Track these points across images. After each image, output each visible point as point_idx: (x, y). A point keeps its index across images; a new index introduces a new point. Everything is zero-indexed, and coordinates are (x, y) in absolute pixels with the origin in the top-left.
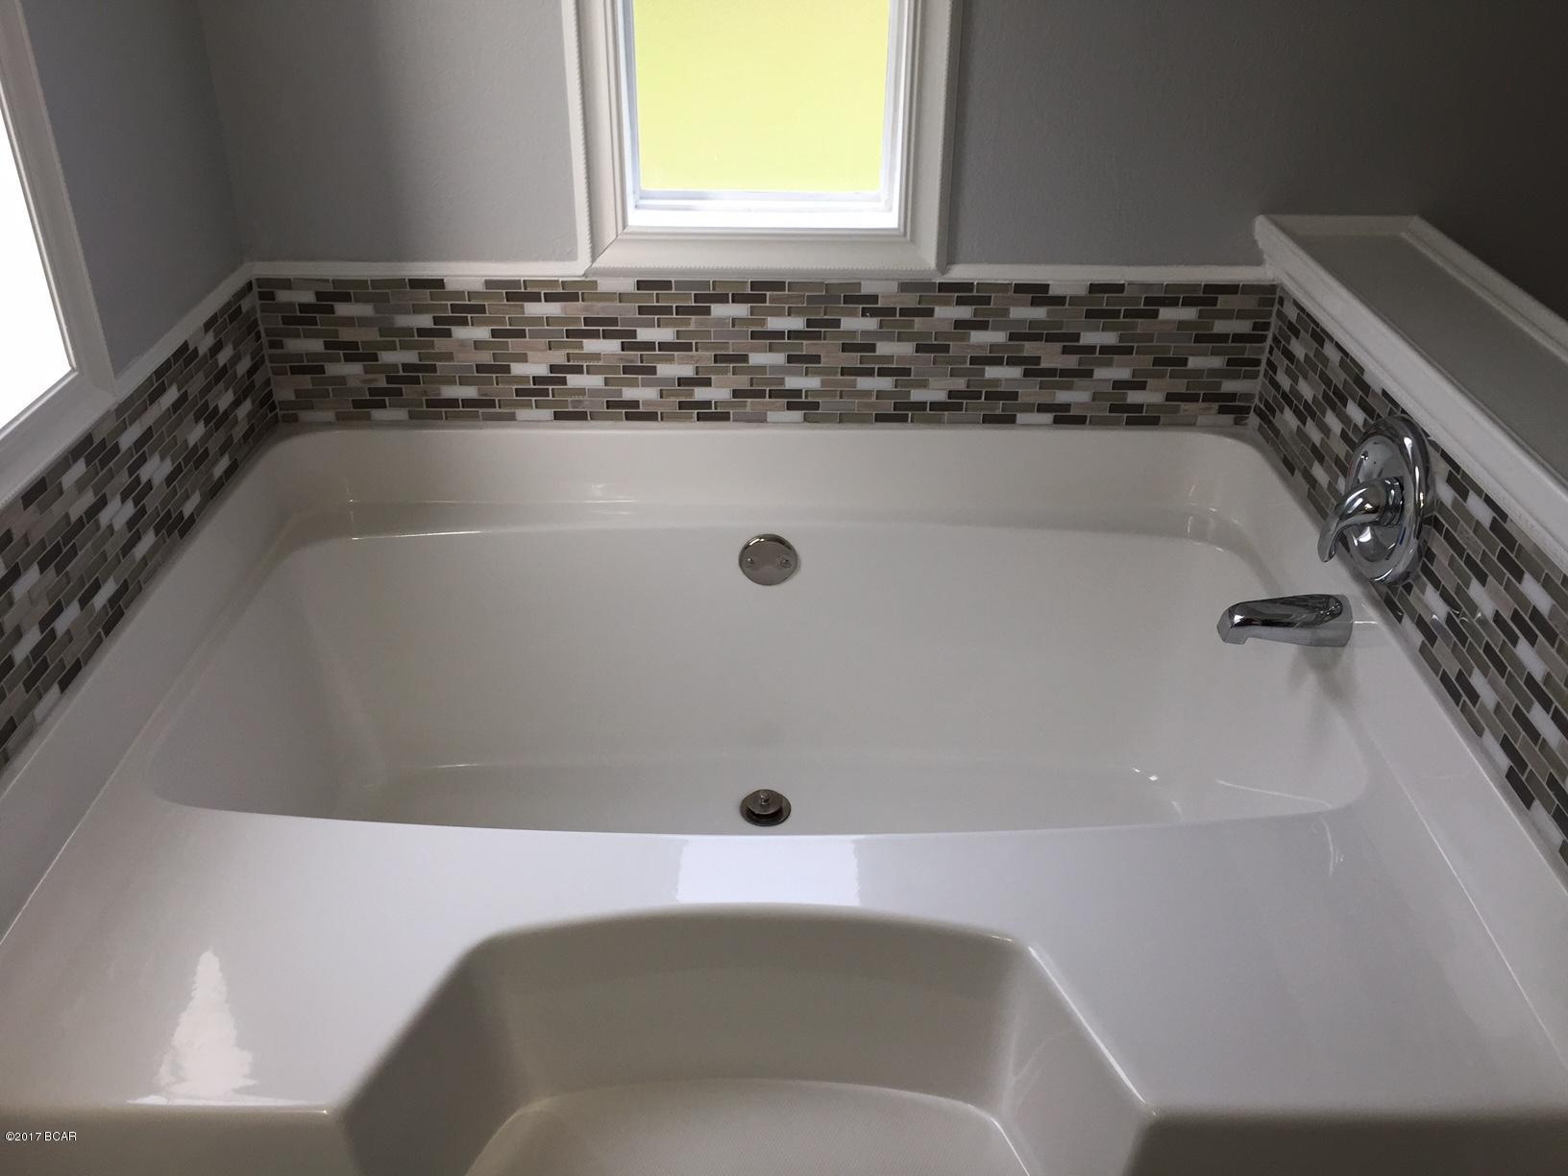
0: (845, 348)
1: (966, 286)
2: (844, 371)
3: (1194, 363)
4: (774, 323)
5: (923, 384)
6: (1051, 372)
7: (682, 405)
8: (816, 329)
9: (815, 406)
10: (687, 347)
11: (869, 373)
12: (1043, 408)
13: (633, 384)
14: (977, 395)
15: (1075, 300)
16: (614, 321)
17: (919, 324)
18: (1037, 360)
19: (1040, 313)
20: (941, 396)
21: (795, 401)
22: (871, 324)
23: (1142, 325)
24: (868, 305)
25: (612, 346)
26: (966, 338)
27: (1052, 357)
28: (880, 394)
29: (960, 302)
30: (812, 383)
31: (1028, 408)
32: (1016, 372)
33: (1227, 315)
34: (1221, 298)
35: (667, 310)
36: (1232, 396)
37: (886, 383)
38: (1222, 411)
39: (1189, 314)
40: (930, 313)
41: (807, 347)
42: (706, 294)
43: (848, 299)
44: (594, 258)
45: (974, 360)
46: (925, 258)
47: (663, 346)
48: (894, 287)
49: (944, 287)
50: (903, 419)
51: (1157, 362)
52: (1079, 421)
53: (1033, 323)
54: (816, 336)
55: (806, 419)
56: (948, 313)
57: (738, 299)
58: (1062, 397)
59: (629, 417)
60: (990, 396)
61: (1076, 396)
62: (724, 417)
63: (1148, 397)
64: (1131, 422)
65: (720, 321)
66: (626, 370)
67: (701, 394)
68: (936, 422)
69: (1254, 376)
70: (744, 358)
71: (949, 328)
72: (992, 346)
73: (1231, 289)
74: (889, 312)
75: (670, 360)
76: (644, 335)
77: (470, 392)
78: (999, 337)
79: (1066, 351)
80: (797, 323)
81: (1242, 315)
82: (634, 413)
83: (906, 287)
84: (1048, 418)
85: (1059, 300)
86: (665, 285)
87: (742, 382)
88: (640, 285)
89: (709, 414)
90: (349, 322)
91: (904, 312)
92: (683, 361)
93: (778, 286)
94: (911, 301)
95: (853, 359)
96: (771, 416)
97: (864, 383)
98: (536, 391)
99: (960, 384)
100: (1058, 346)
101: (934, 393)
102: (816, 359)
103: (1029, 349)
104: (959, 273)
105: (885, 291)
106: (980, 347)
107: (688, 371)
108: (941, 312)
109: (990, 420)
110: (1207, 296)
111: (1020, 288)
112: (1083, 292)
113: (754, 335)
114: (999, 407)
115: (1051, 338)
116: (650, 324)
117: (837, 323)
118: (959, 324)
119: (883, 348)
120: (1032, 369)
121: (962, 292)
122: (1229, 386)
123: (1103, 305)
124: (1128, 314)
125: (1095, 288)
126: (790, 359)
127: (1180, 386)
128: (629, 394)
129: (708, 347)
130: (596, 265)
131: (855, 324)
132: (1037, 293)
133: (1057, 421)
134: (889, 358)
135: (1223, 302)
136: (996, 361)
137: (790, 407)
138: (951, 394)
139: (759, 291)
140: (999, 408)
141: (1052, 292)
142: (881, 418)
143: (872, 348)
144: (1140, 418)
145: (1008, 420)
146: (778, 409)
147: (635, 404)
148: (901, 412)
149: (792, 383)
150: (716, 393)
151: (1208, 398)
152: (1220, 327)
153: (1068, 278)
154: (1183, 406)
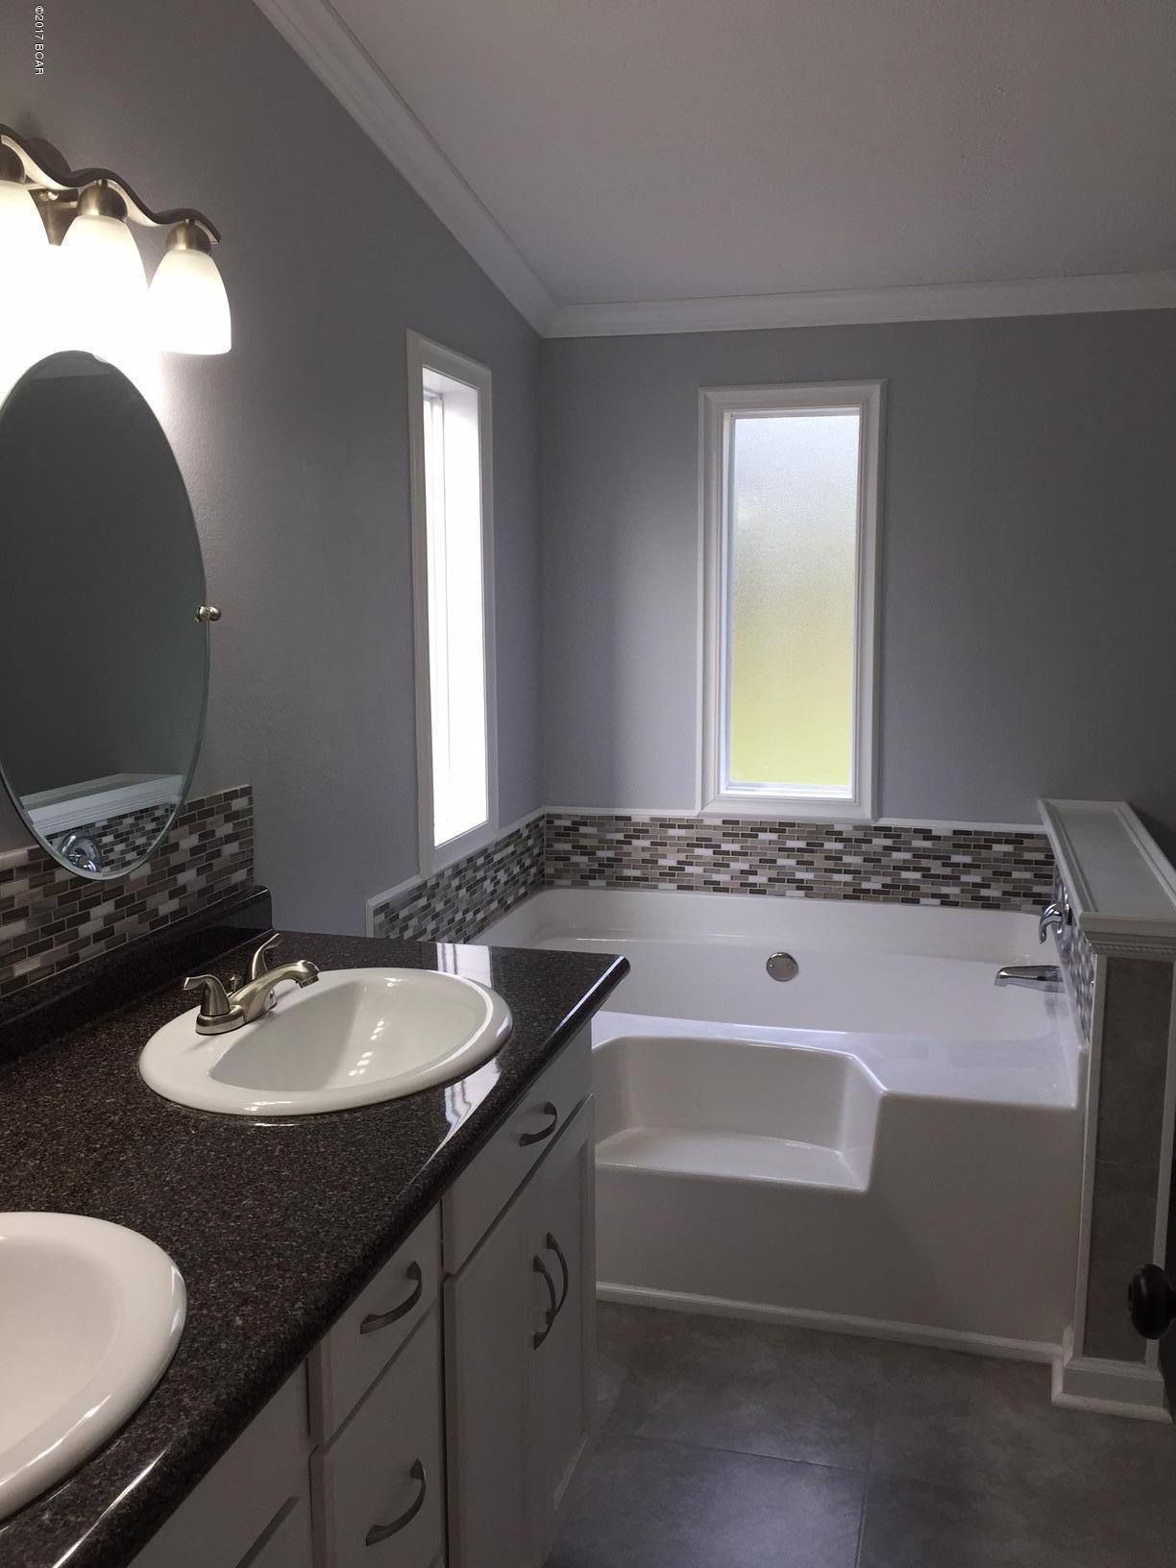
0: (827, 858)
1: (889, 829)
2: (826, 870)
3: (1015, 875)
4: (790, 844)
5: (868, 880)
6: (937, 876)
7: (742, 885)
8: (812, 847)
9: (811, 888)
10: (746, 854)
11: (839, 872)
12: (934, 896)
13: (718, 872)
14: (898, 887)
15: (946, 838)
16: (710, 840)
17: (864, 847)
18: (929, 869)
19: (928, 844)
20: (878, 887)
21: (800, 885)
22: (840, 846)
23: (984, 853)
24: (838, 836)
25: (709, 852)
26: (890, 856)
27: (936, 868)
28: (846, 883)
29: (885, 837)
30: (810, 876)
31: (926, 896)
32: (918, 875)
33: (1029, 850)
34: (1025, 841)
35: (737, 835)
36: (1040, 895)
37: (848, 878)
38: (1035, 903)
39: (1009, 848)
40: (870, 841)
41: (807, 857)
42: (757, 828)
43: (828, 833)
44: (702, 809)
45: (895, 868)
46: (865, 813)
47: (734, 853)
48: (851, 828)
49: (876, 829)
50: (857, 898)
51: (994, 873)
52: (955, 904)
53: (925, 849)
54: (812, 851)
55: (806, 896)
56: (879, 842)
57: (772, 831)
58: (944, 890)
59: (715, 890)
60: (904, 887)
61: (952, 890)
62: (763, 892)
63: (993, 892)
64: (984, 907)
65: (763, 841)
66: (715, 865)
67: (752, 879)
68: (877, 901)
69: (1050, 884)
70: (775, 861)
71: (881, 850)
72: (904, 860)
73: (1030, 836)
74: (849, 840)
75: (737, 860)
76: (725, 847)
77: (637, 873)
78: (908, 856)
79: (944, 865)
80: (802, 844)
81: (1038, 850)
82: (717, 887)
83: (856, 828)
84: (937, 901)
85: (938, 838)
86: (737, 822)
87: (774, 874)
88: (724, 822)
89: (756, 890)
90: (585, 836)
91: (857, 840)
92: (744, 861)
93: (792, 825)
94: (860, 835)
95: (831, 864)
96: (788, 893)
97: (837, 877)
98: (670, 874)
99: (888, 880)
100: (939, 862)
101: (874, 884)
102: (812, 863)
103: (924, 863)
104: (884, 822)
105: (846, 829)
106: (899, 861)
107: (746, 867)
108: (875, 841)
109: (905, 901)
110: (1018, 839)
111: (917, 831)
112: (950, 834)
113: (780, 850)
114: (910, 896)
115: (935, 858)
116: (727, 842)
117: (822, 845)
118: (886, 848)
119: (846, 859)
120: (927, 874)
121: (886, 832)
122: (1037, 889)
123: (962, 840)
124: (975, 847)
125: (956, 832)
126: (798, 863)
127: (1009, 887)
128: (715, 877)
129: (758, 854)
130: (704, 811)
131: (831, 846)
132: (926, 834)
133: (943, 904)
134: (850, 864)
135: (1027, 843)
136: (907, 869)
137: (798, 888)
138: (884, 886)
139: (782, 827)
140: (910, 894)
141: (934, 833)
142: (846, 897)
143: (841, 859)
144: (989, 904)
145: (916, 901)
146: (792, 889)
147: (718, 883)
148: (857, 894)
149: (799, 875)
150: (760, 879)
151: (1026, 895)
152: (1027, 856)
153: (942, 827)
154: (1013, 899)
